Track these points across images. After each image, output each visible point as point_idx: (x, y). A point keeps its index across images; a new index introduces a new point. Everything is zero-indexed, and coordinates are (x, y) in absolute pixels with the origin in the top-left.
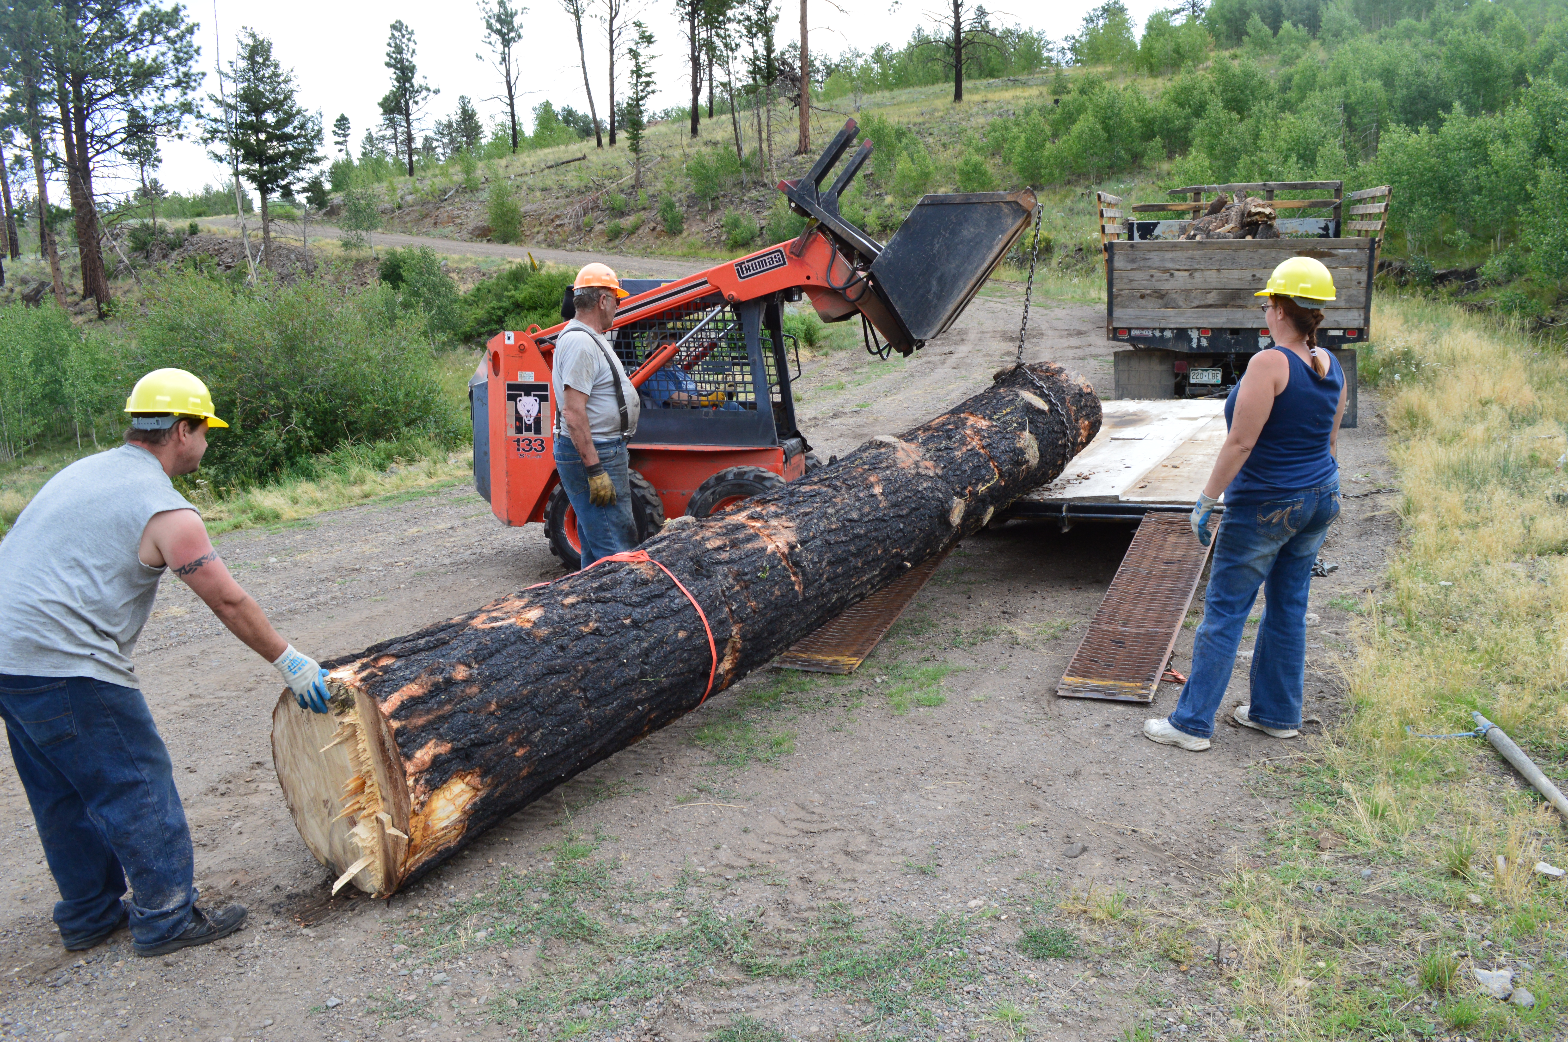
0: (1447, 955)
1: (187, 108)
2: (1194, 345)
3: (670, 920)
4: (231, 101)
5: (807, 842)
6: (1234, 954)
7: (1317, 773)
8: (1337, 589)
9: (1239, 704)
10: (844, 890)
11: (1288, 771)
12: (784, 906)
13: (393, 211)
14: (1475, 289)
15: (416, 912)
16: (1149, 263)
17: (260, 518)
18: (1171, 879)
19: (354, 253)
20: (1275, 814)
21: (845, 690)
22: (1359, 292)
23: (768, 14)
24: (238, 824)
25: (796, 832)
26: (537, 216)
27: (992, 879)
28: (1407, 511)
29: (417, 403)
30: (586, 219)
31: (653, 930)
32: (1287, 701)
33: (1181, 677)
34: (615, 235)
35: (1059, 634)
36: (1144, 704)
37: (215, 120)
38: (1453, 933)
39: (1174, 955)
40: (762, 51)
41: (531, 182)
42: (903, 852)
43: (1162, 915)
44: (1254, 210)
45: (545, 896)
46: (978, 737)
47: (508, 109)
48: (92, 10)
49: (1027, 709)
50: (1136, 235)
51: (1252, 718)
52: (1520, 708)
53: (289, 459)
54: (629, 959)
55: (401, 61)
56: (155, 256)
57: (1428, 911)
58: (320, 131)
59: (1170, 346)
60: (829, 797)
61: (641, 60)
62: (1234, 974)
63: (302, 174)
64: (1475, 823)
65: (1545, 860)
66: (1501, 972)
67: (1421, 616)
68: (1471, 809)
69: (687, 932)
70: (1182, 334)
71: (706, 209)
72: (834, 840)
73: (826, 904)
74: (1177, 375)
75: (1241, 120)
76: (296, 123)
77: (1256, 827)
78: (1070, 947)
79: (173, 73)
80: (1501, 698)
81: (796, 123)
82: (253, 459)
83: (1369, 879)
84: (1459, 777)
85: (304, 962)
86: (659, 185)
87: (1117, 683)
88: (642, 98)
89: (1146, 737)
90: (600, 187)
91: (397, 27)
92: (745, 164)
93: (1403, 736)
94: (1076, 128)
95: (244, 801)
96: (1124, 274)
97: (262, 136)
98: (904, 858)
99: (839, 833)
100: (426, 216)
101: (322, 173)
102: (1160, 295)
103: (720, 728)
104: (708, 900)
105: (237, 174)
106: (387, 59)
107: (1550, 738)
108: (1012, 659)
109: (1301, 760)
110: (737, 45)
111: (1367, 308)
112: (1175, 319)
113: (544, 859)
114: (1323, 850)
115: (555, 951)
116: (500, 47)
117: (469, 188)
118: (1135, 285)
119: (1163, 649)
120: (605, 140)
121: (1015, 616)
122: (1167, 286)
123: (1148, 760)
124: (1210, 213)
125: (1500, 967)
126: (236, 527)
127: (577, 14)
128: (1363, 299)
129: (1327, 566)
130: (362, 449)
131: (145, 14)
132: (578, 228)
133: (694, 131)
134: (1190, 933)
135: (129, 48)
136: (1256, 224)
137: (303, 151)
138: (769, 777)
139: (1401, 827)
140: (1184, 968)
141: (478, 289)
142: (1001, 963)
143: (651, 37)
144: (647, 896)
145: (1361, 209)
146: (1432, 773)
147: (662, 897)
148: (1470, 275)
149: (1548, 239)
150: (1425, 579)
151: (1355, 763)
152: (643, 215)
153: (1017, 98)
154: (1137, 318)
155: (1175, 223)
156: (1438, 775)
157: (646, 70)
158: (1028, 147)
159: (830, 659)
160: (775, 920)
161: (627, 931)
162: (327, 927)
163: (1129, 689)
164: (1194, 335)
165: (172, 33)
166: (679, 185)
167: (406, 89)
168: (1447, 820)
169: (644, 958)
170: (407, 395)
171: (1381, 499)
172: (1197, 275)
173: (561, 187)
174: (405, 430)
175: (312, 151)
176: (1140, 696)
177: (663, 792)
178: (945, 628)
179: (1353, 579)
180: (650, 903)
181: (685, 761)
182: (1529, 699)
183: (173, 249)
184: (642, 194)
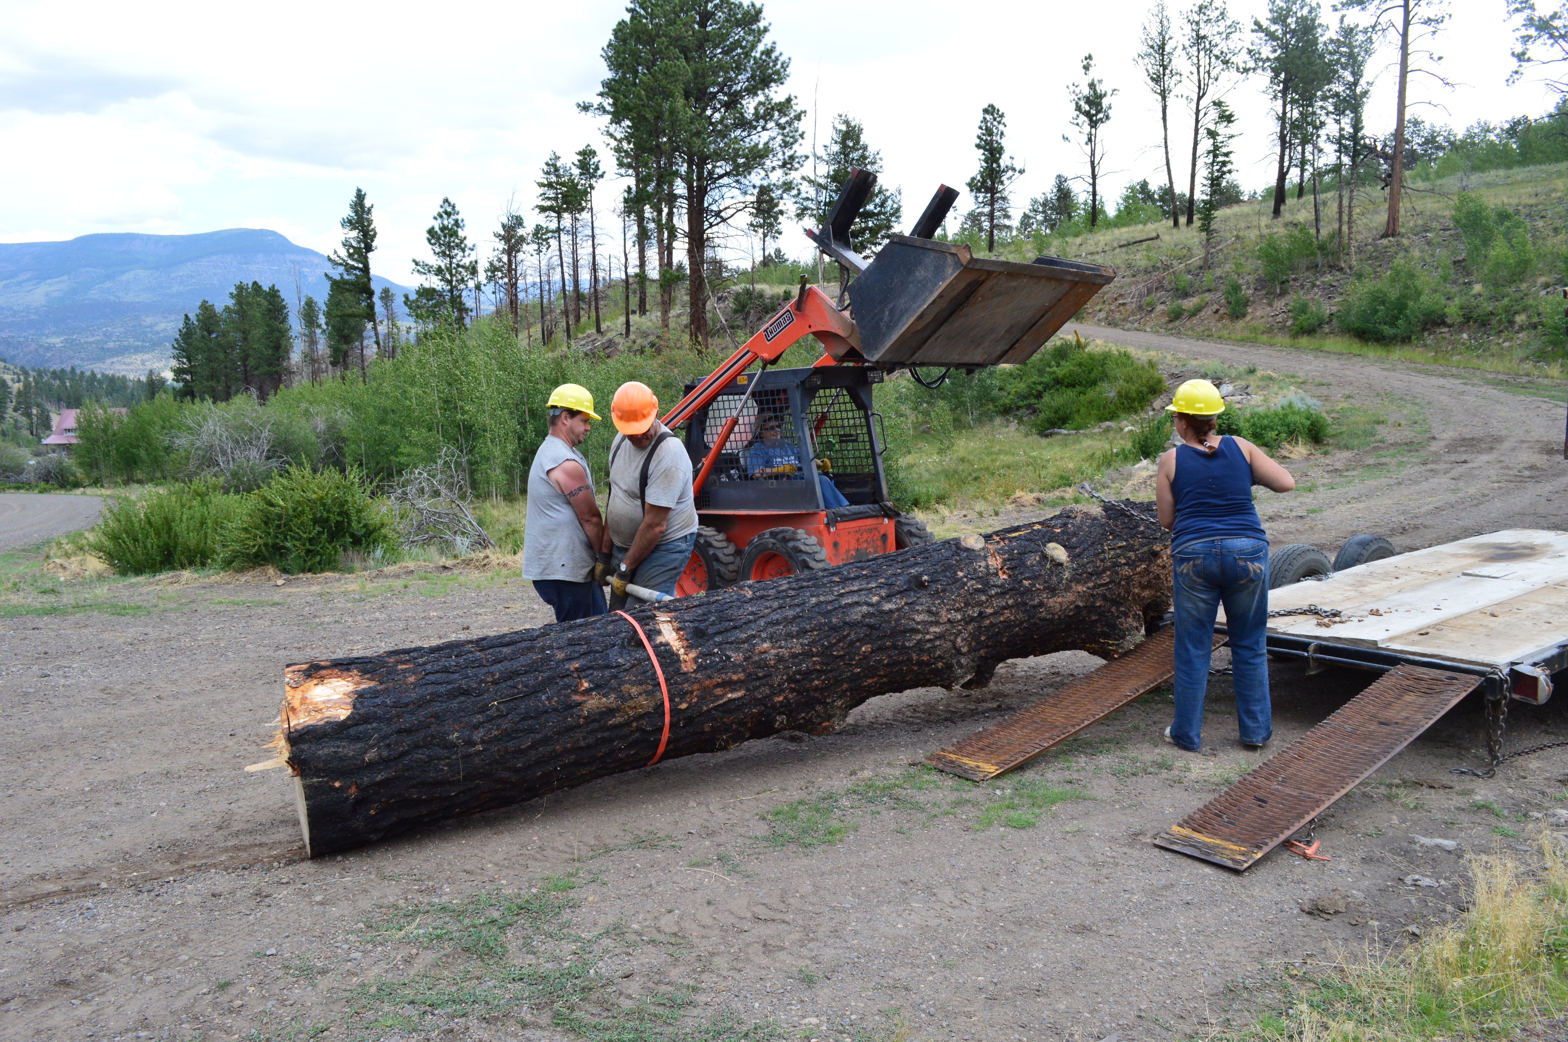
12: (653, 975)
15: (402, 902)
21: (957, 796)
25: (748, 915)
30: (1148, 299)
34: (1176, 315)
36: (1233, 871)
40: (1349, 129)
46: (1024, 868)
47: (1090, 189)
48: (719, 101)
49: (1108, 851)
55: (991, 143)
56: (751, 318)
60: (817, 891)
61: (1219, 139)
71: (1274, 293)
72: (771, 930)
76: (877, 200)
79: (780, 155)
81: (1385, 205)
86: (1228, 267)
87: (1223, 843)
88: (1218, 178)
90: (1167, 267)
91: (990, 110)
92: (1322, 248)
106: (978, 141)
110: (1323, 124)
113: (535, 886)
115: (450, 960)
116: (1087, 128)
120: (1183, 220)
127: (1163, 95)
132: (1140, 308)
133: (1277, 212)
138: (790, 861)
143: (1231, 116)
144: (567, 937)
152: (1208, 297)
157: (1224, 150)
159: (973, 764)
163: (1229, 852)
165: (783, 121)
166: (1248, 267)
167: (993, 170)
173: (1129, 266)
176: (1234, 861)
184: (1208, 277)
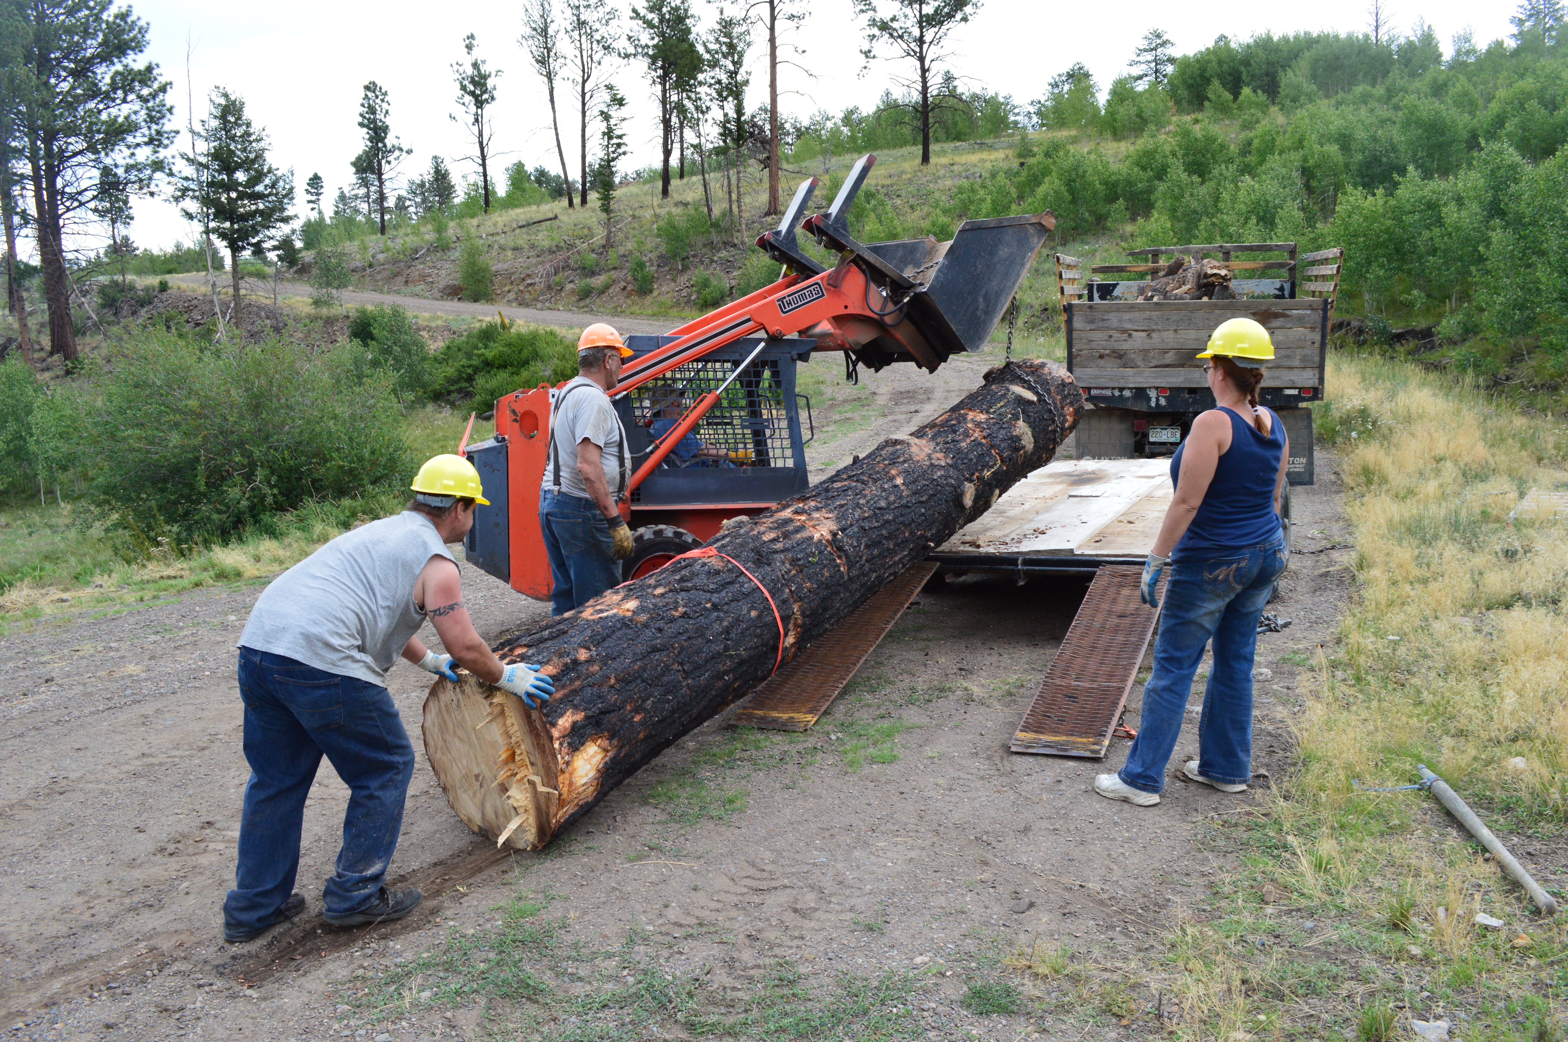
0: (1385, 1006)
1: (158, 166)
2: (1153, 404)
3: (617, 979)
4: (203, 160)
5: (757, 899)
6: (1175, 1008)
7: (1264, 827)
8: (1290, 644)
9: (1190, 758)
10: (791, 947)
11: (1236, 825)
12: (730, 964)
13: (364, 269)
14: (1432, 348)
15: (361, 972)
16: (1107, 324)
17: (222, 575)
18: (1116, 934)
19: (324, 311)
20: (1221, 868)
21: (800, 747)
22: (1313, 352)
23: (739, 78)
24: (185, 885)
25: (745, 890)
26: (508, 275)
27: (939, 936)
28: (1361, 567)
29: (383, 460)
30: (557, 279)
31: (599, 989)
32: (1236, 756)
33: (1133, 732)
34: (585, 294)
35: (1014, 691)
36: (1096, 760)
37: (186, 179)
38: (1392, 984)
39: (1115, 1010)
40: (732, 114)
41: (502, 242)
42: (852, 909)
43: (1106, 970)
44: (1209, 272)
45: (492, 955)
46: (931, 793)
47: (481, 169)
48: (65, 69)
49: (980, 765)
50: (1096, 295)
51: (1201, 773)
52: (1464, 760)
53: (254, 516)
54: (573, 1019)
55: (374, 121)
56: (124, 313)
57: (1369, 963)
58: (291, 190)
59: (1130, 405)
60: (780, 854)
61: (612, 122)
62: (1174, 1028)
63: (273, 232)
64: (1417, 875)
65: (1484, 911)
66: (1439, 1023)
67: (1370, 670)
68: (1414, 861)
69: (632, 990)
70: (1140, 393)
71: (677, 269)
72: (783, 897)
73: (773, 961)
74: (1136, 434)
75: (1202, 183)
76: (267, 181)
77: (1202, 881)
78: (1013, 1003)
79: (145, 131)
80: (1444, 750)
81: (766, 185)
82: (215, 516)
83: (1312, 932)
84: (1402, 829)
85: (247, 1023)
86: (630, 245)
87: (1070, 738)
88: (613, 159)
89: (1097, 793)
90: (570, 247)
91: (371, 87)
92: (715, 225)
93: (1349, 790)
94: (1041, 190)
95: (192, 861)
96: (1083, 335)
97: (234, 195)
98: (853, 915)
99: (788, 891)
100: (397, 274)
101: (294, 232)
102: (1119, 356)
103: (674, 785)
104: (655, 958)
105: (207, 232)
106: (360, 119)
107: (1492, 790)
108: (967, 716)
109: (1249, 814)
110: (708, 108)
111: (1321, 368)
112: (1134, 378)
113: (493, 918)
114: (1267, 903)
115: (499, 1011)
116: (473, 108)
117: (441, 247)
118: (1094, 345)
119: (1115, 704)
120: (577, 200)
121: (971, 673)
122: (1125, 346)
123: (1098, 815)
124: (1167, 275)
125: (1437, 1018)
126: (197, 585)
127: (549, 77)
128: (1317, 359)
129: (1280, 622)
130: (327, 507)
131: (117, 73)
132: (549, 288)
133: (665, 192)
134: (1133, 987)
135: (101, 106)
136: (1213, 285)
137: (273, 210)
138: (721, 835)
139: (1343, 879)
140: (1125, 1022)
141: (448, 348)
142: (944, 1019)
143: (622, 99)
144: (594, 955)
145: (1316, 271)
146: (1376, 826)
147: (609, 956)
148: (1427, 334)
149: (1501, 299)
150: (1375, 634)
151: (1301, 817)
152: (614, 274)
153: (984, 161)
154: (1096, 377)
155: (1135, 284)
156: (1383, 828)
157: (618, 132)
158: (995, 209)
159: (785, 716)
160: (721, 978)
161: (572, 991)
162: (270, 987)
163: (1081, 744)
164: (1153, 394)
165: (145, 92)
166: (649, 245)
167: (379, 149)
168: (1389, 872)
169: (588, 1018)
170: (373, 452)
171: (1335, 555)
172: (1154, 335)
173: (533, 247)
174: (370, 487)
175: (283, 209)
176: (1093, 751)
177: (614, 851)
178: (901, 685)
179: (1306, 634)
180: (597, 961)
181: (637, 819)
182: (1472, 752)
183: (142, 306)
184: (612, 254)
